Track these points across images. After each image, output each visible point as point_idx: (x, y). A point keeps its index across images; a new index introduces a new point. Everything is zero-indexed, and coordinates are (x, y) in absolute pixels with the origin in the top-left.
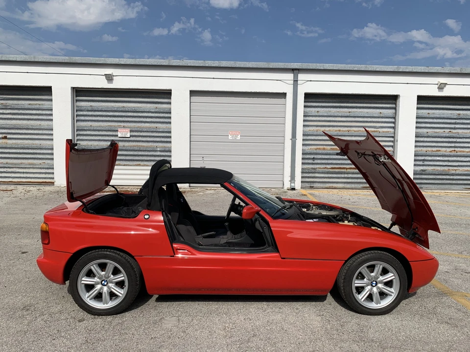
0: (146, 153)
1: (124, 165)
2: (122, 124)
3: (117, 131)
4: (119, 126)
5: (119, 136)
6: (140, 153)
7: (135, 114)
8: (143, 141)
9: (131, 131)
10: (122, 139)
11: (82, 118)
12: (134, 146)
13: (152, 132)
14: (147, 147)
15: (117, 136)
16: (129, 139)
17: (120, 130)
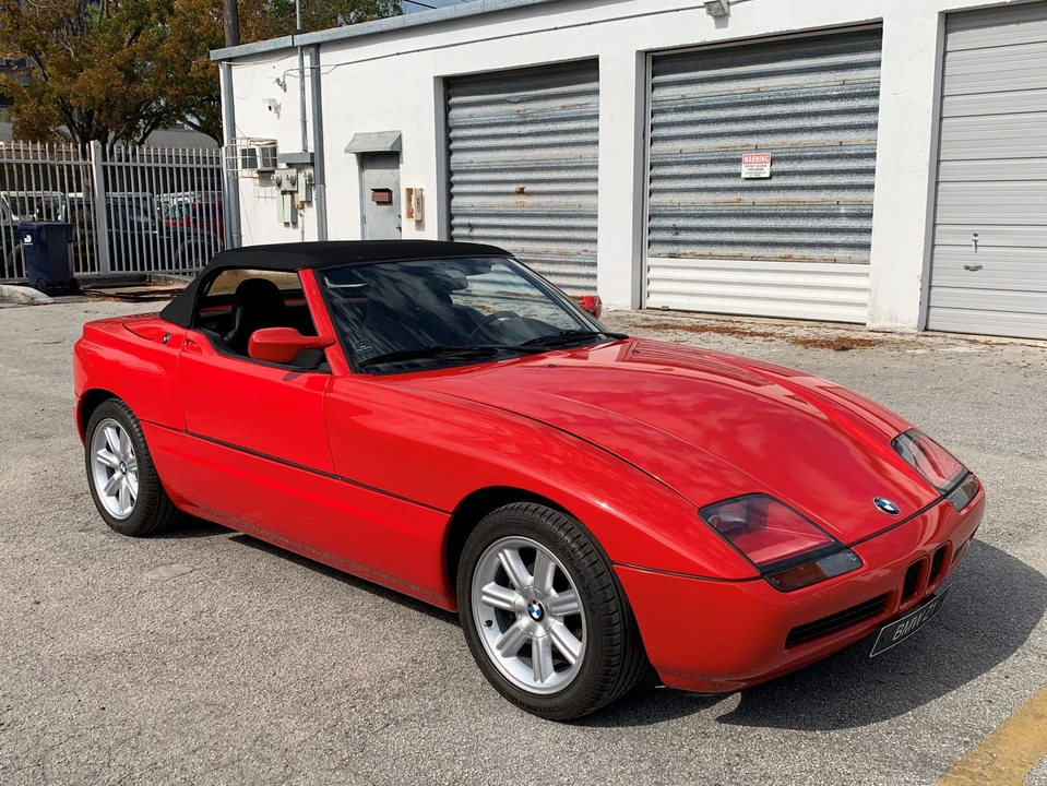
0: (810, 223)
1: (752, 259)
2: (753, 141)
3: (739, 161)
4: (746, 148)
5: (743, 176)
6: (794, 223)
7: (788, 109)
8: (803, 188)
9: (773, 161)
10: (749, 183)
11: (664, 132)
12: (778, 203)
13: (830, 158)
14: (812, 204)
15: (738, 175)
16: (769, 183)
17: (746, 159)
